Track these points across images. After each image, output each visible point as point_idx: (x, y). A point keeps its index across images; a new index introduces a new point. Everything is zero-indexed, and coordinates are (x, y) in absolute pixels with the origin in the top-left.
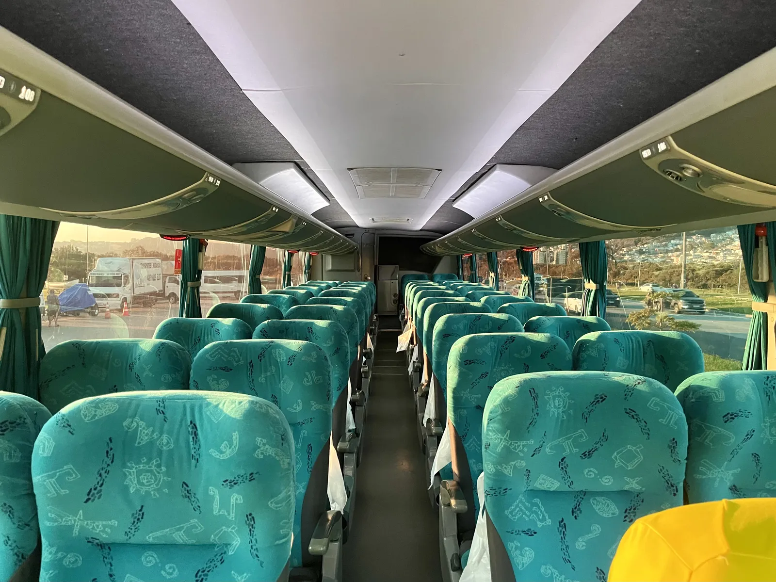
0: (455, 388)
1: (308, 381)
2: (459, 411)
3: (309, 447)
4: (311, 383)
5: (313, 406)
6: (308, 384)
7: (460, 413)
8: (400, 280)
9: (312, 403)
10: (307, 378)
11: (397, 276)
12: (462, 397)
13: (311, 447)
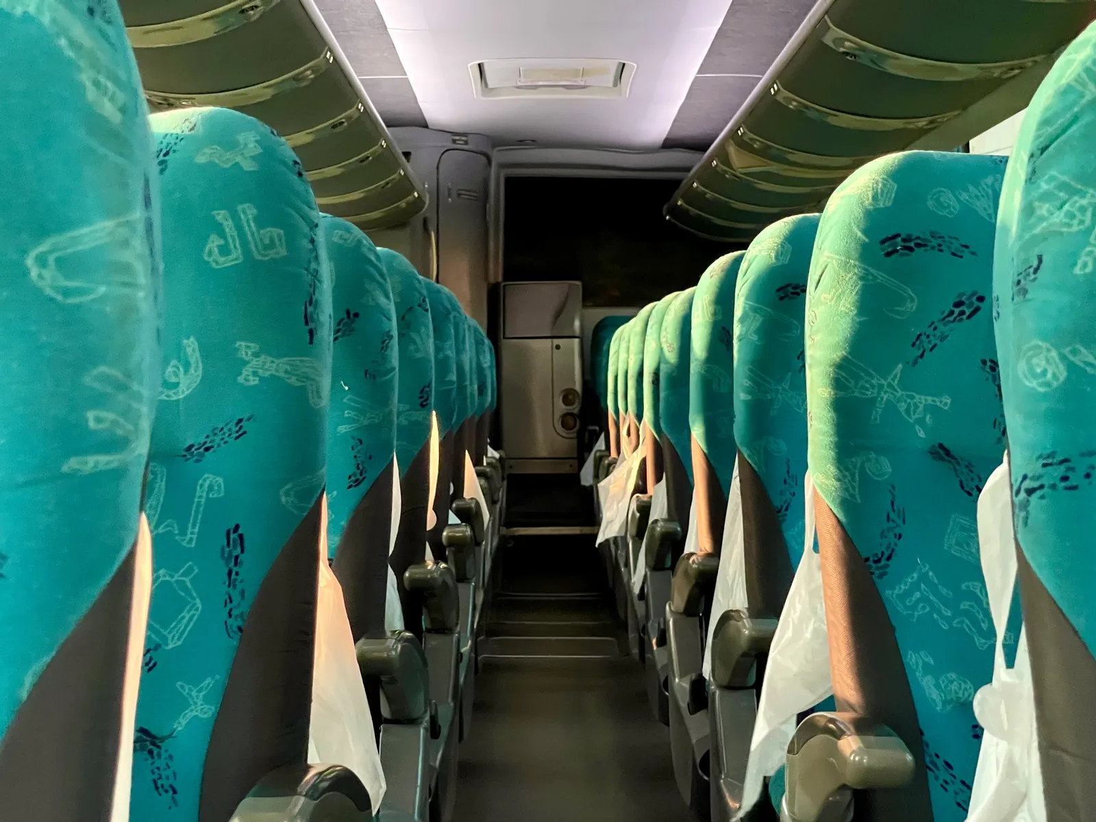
0: (845, 359)
1: (224, 250)
2: (857, 460)
3: (233, 536)
4: (236, 256)
5: (246, 363)
6: (225, 262)
7: (862, 468)
8: (589, 334)
9: (245, 349)
10: (222, 235)
11: (577, 323)
12: (872, 402)
13: (241, 536)
